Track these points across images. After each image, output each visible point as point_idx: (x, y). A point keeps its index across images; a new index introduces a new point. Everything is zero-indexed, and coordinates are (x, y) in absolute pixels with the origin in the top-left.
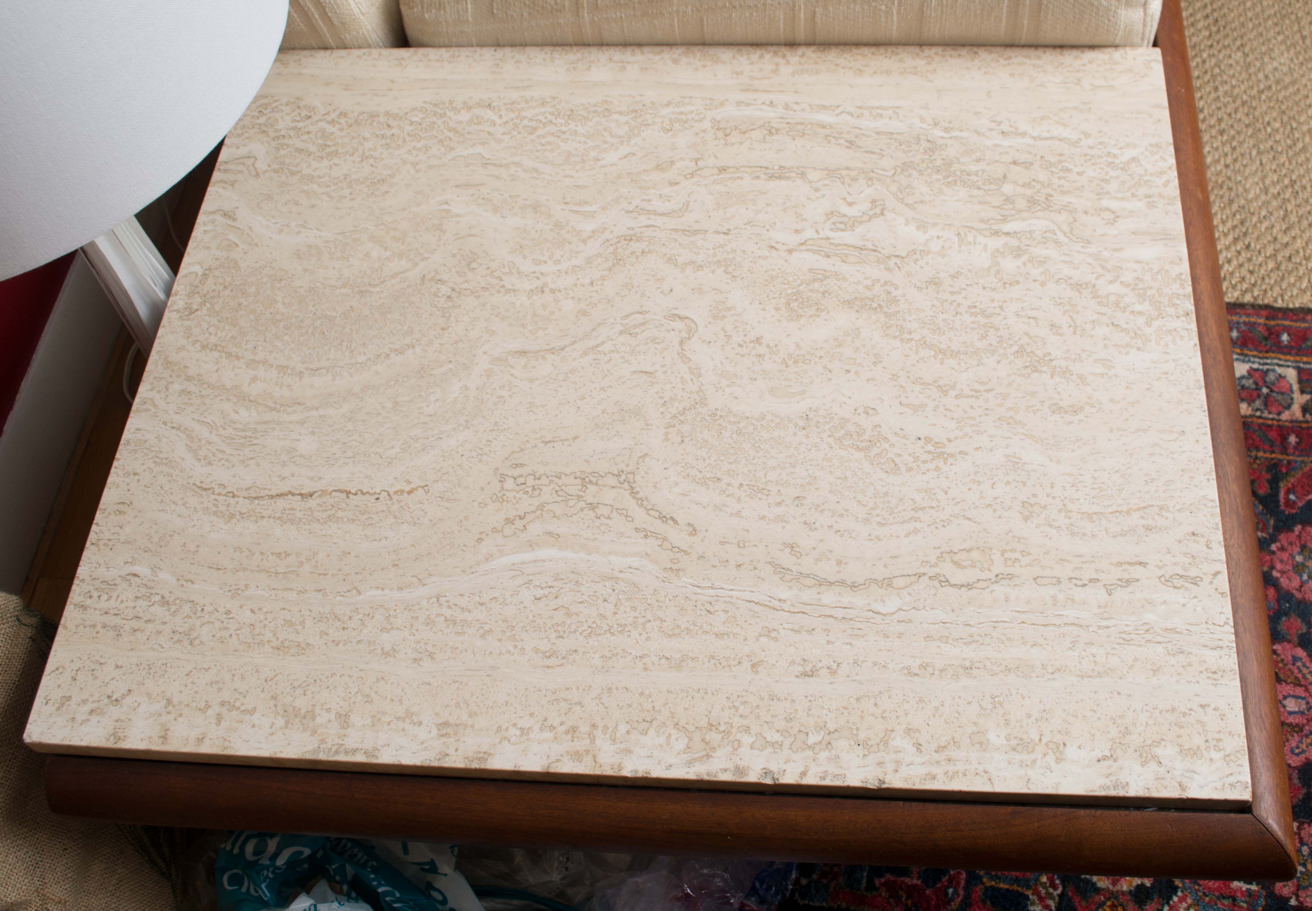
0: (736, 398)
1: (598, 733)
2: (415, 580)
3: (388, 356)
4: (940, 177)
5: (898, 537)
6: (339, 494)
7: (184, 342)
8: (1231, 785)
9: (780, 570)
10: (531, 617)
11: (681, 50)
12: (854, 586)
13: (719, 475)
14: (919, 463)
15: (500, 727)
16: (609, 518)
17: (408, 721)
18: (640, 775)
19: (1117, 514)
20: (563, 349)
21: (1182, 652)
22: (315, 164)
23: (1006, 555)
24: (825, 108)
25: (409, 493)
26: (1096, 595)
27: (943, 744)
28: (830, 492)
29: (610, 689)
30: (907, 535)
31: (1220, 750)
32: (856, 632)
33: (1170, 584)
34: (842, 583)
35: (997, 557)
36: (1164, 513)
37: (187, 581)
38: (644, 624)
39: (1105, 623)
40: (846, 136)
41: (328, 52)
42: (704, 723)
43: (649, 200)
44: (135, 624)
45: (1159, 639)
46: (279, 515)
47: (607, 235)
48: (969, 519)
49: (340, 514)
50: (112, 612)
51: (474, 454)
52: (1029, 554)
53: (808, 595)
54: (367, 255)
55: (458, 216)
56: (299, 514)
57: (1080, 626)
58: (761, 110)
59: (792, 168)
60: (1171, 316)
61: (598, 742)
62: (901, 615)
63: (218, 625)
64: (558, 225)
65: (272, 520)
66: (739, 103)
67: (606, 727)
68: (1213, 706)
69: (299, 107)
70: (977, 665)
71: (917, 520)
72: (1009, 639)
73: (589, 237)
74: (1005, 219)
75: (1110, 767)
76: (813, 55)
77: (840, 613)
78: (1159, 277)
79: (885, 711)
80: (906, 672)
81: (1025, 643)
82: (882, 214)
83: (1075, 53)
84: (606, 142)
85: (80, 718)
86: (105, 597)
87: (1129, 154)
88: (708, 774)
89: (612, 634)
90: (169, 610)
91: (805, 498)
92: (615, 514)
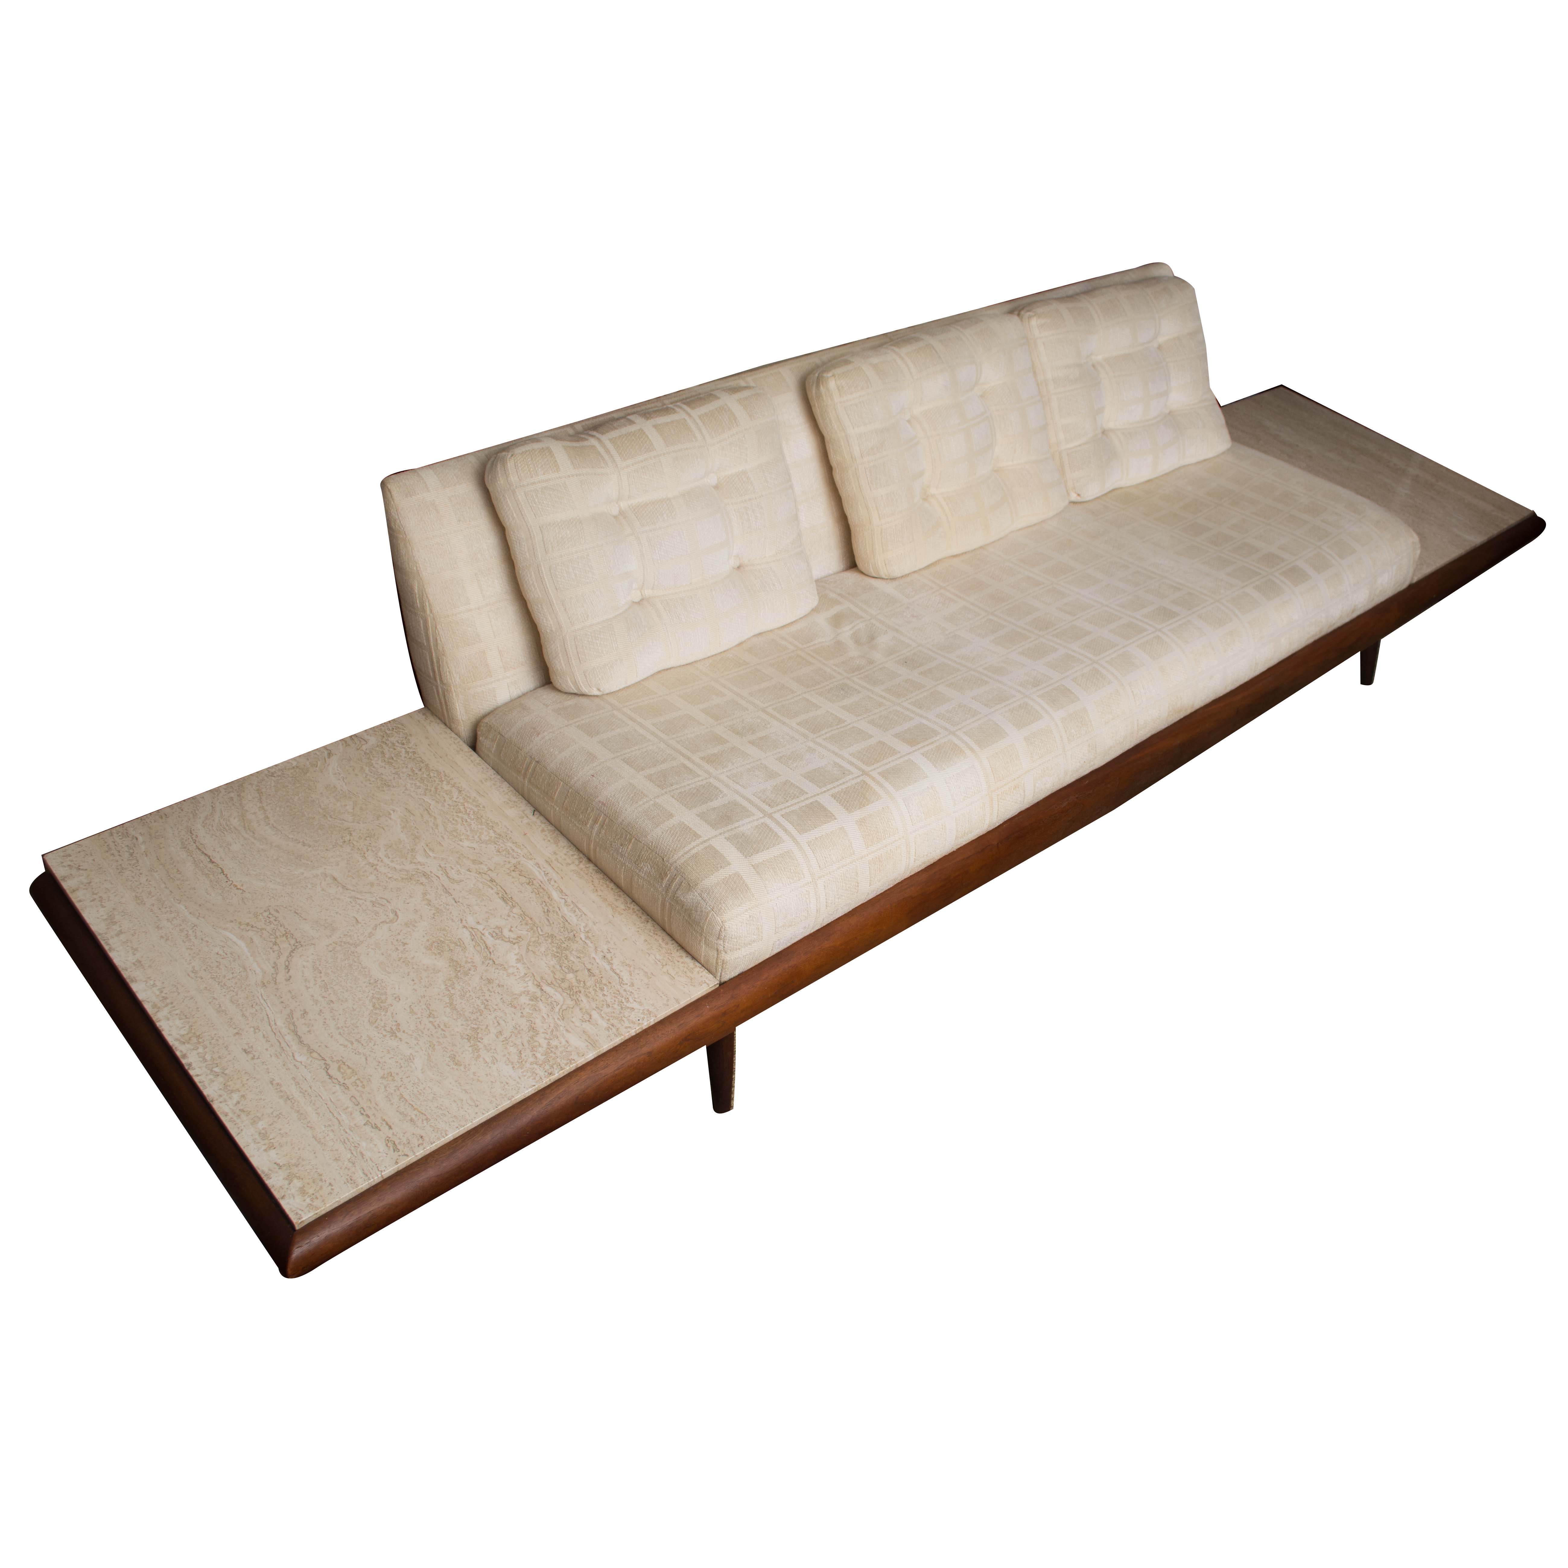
0: (368, 954)
1: (170, 1006)
2: (198, 915)
3: (299, 842)
4: (555, 950)
5: (338, 1042)
6: (220, 870)
7: (255, 783)
8: (297, 1213)
9: (291, 1015)
10: (207, 957)
11: (551, 828)
12: (301, 1042)
13: (322, 972)
14: (383, 1029)
15: (150, 977)
16: (274, 952)
17: (133, 951)
18: (160, 1028)
19: (411, 1106)
20: (347, 889)
21: (353, 1164)
22: (379, 762)
23: (357, 1081)
24: (562, 891)
25: (238, 889)
26: (360, 1120)
27: (245, 1110)
28: (343, 1010)
29: (193, 998)
30: (341, 1045)
31: (312, 1201)
32: (278, 1054)
33: (387, 1142)
34: (300, 1037)
35: (353, 1079)
36: (425, 1122)
37: (146, 854)
38: (231, 990)
39: (348, 1131)
40: (551, 908)
41: (445, 727)
42: (198, 1034)
43: (453, 869)
44: (116, 853)
45: (354, 1153)
46: (196, 860)
47: (419, 867)
48: (366, 1059)
49: (211, 876)
50: (116, 844)
51: (272, 895)
52: (364, 1088)
53: (284, 1031)
54: (346, 805)
55: (390, 819)
56: (201, 865)
57: (340, 1123)
58: (540, 873)
59: (514, 901)
60: (544, 1069)
61: (166, 1008)
62: (298, 1064)
63: (133, 874)
64: (413, 850)
65: (192, 859)
66: (537, 864)
67: (174, 1007)
68: (333, 1187)
69: (406, 738)
70: (292, 1100)
71: (352, 1043)
72: (314, 1104)
73: (414, 863)
74: (550, 984)
75: (275, 1168)
76: (591, 871)
77: (284, 1044)
78: (564, 1053)
79: (247, 1084)
80: (271, 1080)
81: (316, 1110)
82: (514, 944)
83: (684, 954)
84: (473, 837)
85: (65, 864)
86: (120, 837)
87: (635, 1005)
88: (176, 1048)
89: (219, 984)
90: (129, 857)
91: (334, 1003)
92: (276, 952)
